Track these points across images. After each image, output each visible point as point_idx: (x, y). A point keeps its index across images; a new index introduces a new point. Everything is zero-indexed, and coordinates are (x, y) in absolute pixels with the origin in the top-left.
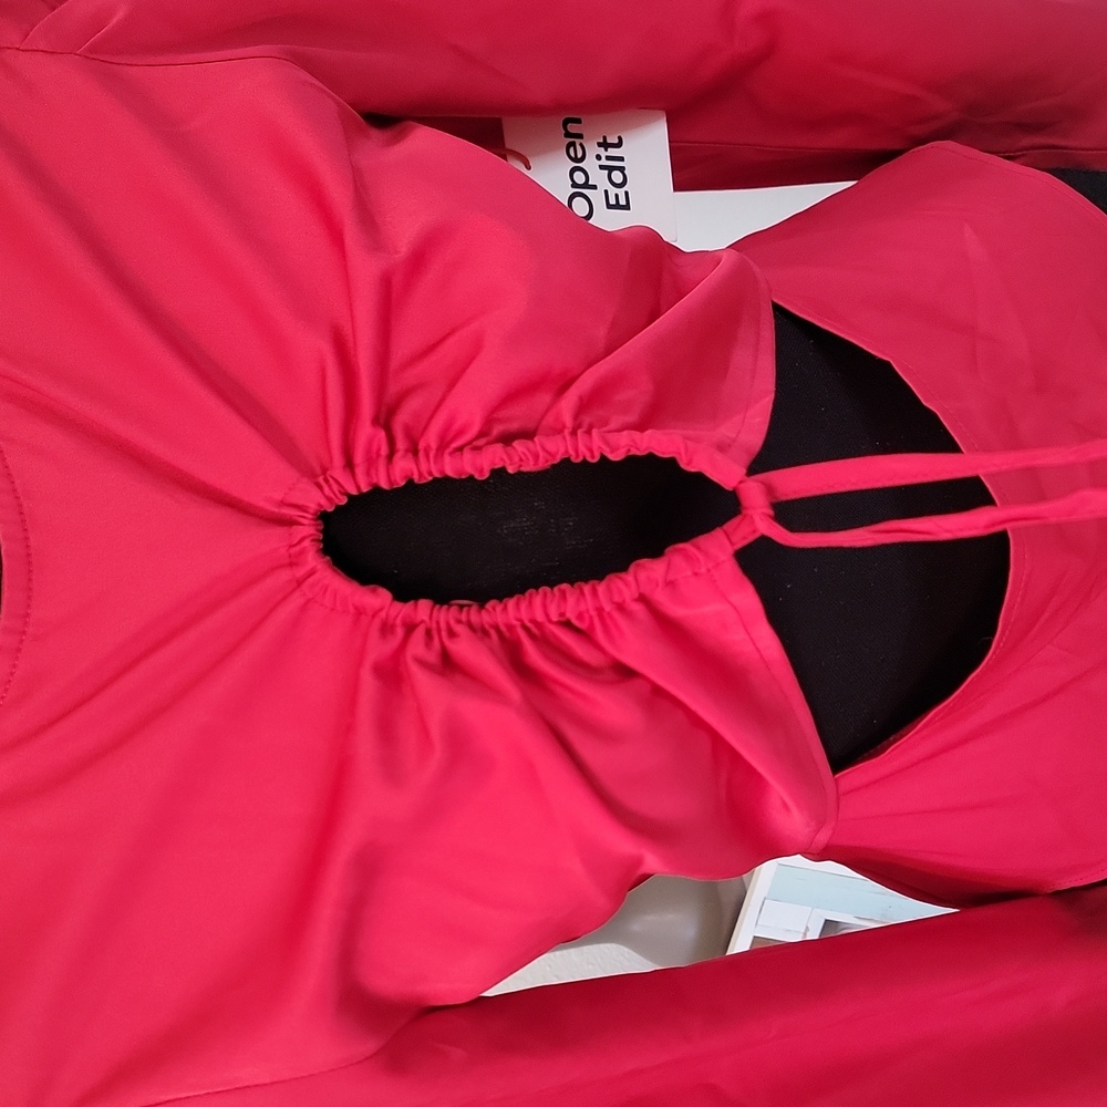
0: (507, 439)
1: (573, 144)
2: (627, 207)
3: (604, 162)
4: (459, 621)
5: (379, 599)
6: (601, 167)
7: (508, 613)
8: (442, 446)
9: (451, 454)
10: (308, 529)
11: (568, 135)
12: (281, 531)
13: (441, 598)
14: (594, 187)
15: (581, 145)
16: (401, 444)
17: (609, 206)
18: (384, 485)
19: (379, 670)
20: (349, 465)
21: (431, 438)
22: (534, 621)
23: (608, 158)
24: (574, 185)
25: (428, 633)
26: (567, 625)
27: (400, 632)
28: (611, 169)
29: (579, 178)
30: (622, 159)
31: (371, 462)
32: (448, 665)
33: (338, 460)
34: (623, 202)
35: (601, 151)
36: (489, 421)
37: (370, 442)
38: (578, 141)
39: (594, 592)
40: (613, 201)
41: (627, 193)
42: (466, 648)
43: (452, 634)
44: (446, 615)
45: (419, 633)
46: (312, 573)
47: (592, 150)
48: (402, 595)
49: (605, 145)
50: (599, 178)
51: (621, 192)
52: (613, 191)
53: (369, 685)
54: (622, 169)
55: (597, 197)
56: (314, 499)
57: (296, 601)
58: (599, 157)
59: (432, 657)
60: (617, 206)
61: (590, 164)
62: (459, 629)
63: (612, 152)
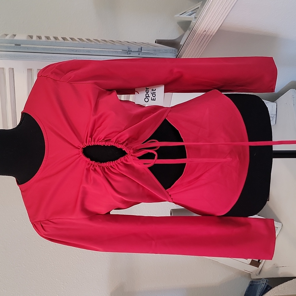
0: (106, 141)
1: (147, 90)
2: (155, 100)
3: (152, 93)
4: (97, 165)
5: (88, 160)
6: (151, 94)
7: (104, 165)
8: (98, 141)
9: (99, 142)
10: (81, 150)
11: (146, 88)
12: (78, 150)
13: (96, 161)
14: (150, 97)
15: (149, 90)
16: (93, 140)
17: (152, 100)
18: (91, 145)
19: (86, 169)
20: (86, 142)
21: (96, 140)
22: (107, 166)
23: (153, 92)
24: (146, 96)
25: (93, 165)
26: (112, 167)
27: (90, 165)
28: (153, 94)
29: (147, 95)
30: (155, 92)
31: (89, 142)
32: (95, 170)
33: (85, 141)
34: (154, 99)
35: (152, 91)
36: (105, 138)
37: (89, 139)
38: (148, 90)
39: (114, 162)
40: (152, 99)
41: (155, 98)
42: (98, 168)
43: (96, 166)
44: (96, 164)
45: (92, 165)
46: (81, 155)
47: (150, 91)
48: (92, 160)
49: (153, 90)
50: (151, 95)
51: (154, 98)
52: (153, 97)
53: (85, 171)
54: (155, 94)
55: (150, 99)
56: (82, 146)
57: (79, 159)
58: (151, 92)
59: (93, 169)
60: (153, 100)
61: (150, 93)
62: (97, 166)
63: (154, 91)
